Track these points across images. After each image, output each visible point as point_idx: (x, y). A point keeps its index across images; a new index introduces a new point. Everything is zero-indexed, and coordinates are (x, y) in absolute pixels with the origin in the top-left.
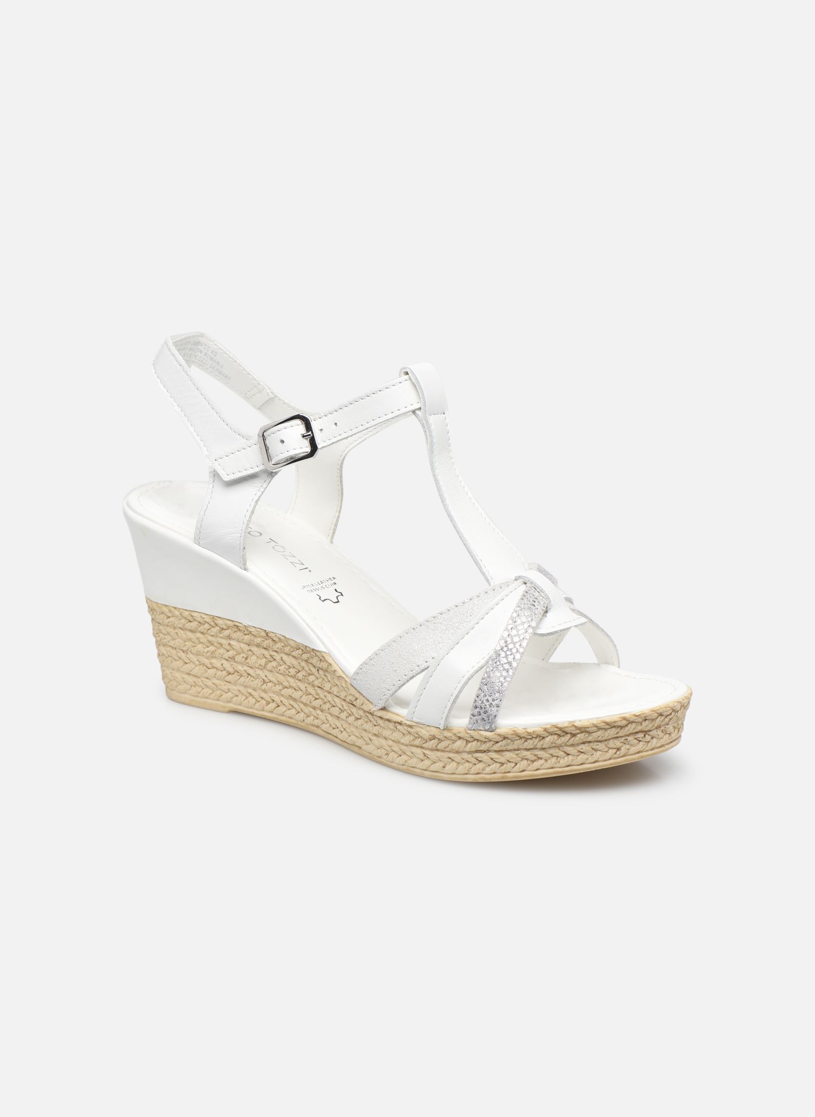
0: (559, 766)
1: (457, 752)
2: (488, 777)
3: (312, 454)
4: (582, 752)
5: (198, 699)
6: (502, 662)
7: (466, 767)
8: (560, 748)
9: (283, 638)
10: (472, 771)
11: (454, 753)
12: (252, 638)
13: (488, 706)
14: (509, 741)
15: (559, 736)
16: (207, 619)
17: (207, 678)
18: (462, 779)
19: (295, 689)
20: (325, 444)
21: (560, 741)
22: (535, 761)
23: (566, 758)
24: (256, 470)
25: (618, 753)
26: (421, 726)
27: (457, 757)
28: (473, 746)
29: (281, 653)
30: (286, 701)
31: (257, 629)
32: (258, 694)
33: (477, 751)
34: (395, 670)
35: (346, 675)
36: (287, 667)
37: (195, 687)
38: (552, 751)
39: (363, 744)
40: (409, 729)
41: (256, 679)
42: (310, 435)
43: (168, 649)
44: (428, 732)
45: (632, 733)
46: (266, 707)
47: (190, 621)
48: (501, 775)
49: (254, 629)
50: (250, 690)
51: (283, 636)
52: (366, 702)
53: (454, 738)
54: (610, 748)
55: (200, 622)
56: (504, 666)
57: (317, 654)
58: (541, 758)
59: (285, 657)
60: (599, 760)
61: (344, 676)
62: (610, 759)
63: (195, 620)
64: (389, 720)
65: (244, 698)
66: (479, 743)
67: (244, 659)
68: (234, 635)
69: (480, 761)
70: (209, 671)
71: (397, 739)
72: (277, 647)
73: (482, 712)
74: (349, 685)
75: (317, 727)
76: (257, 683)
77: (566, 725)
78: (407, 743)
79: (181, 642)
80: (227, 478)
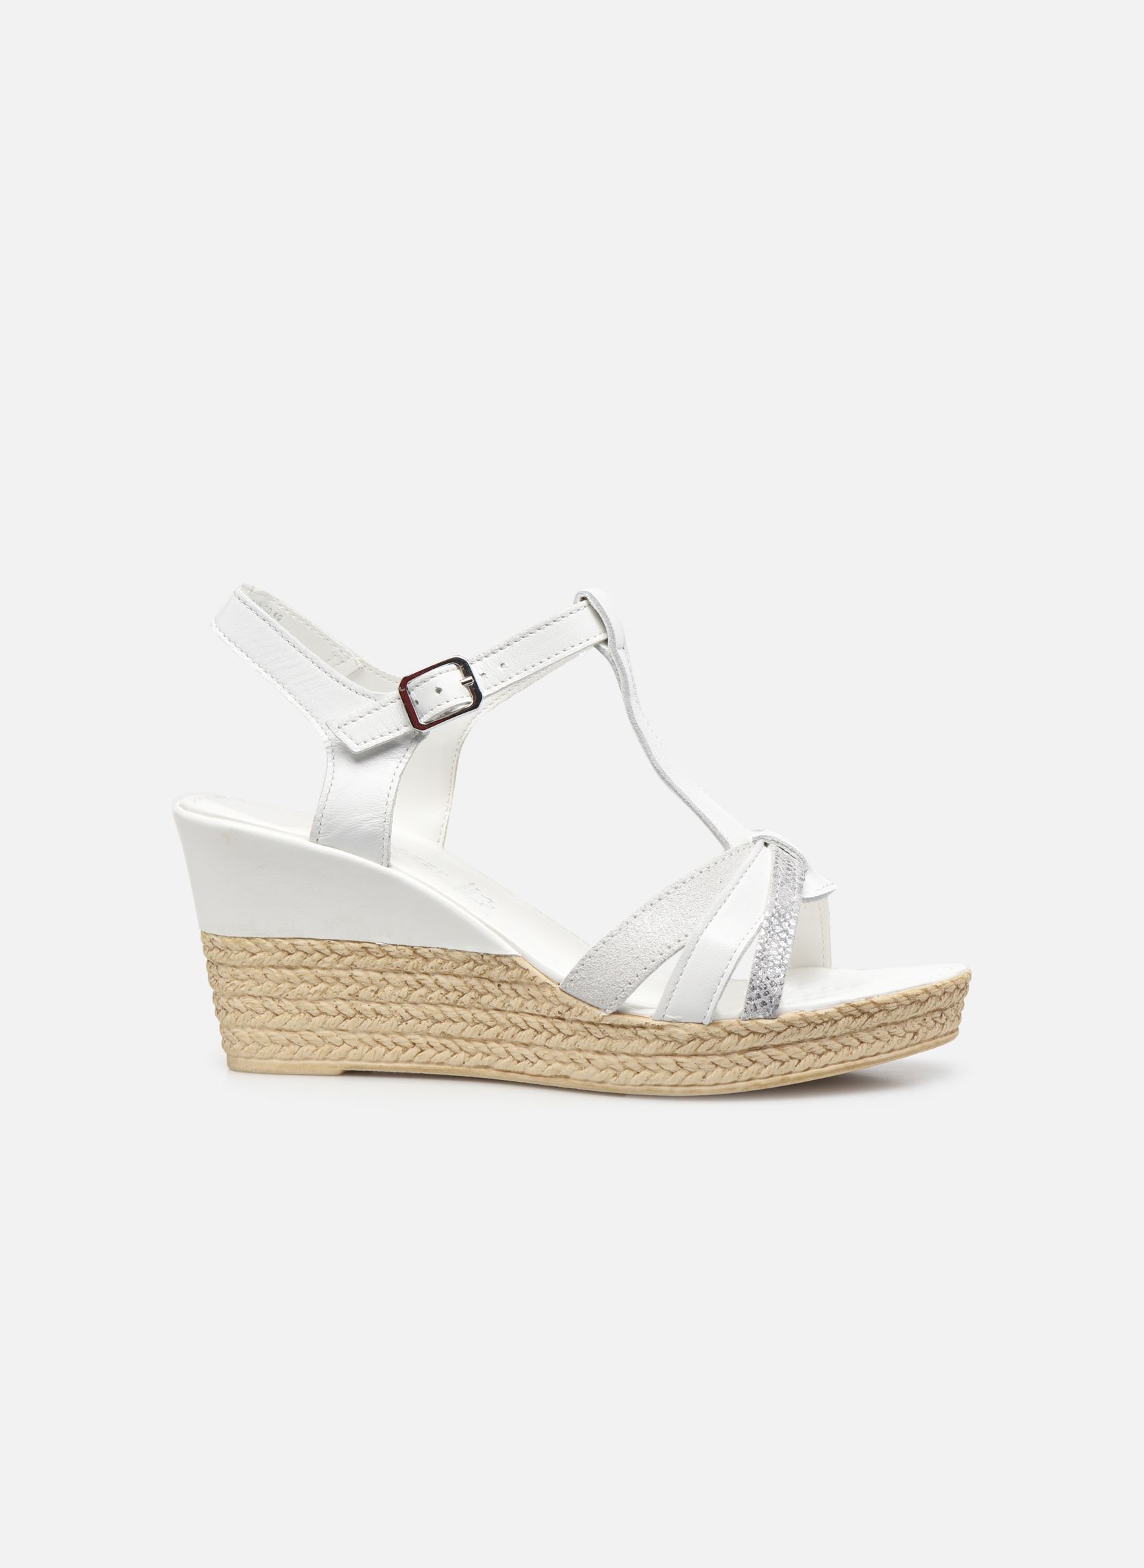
0: (852, 1058)
1: (724, 1054)
2: (763, 1082)
3: (476, 705)
4: (877, 1039)
5: (293, 1062)
6: (776, 931)
7: (735, 1073)
8: (854, 1035)
9: (442, 952)
10: (744, 1077)
11: (720, 1056)
12: (390, 960)
13: (769, 986)
14: (795, 1029)
15: (855, 1017)
16: (319, 946)
17: (309, 1031)
18: (728, 1089)
19: (453, 1021)
20: (489, 692)
21: (856, 1024)
22: (822, 1054)
23: (860, 1047)
24: (398, 734)
25: (915, 1037)
26: (677, 1024)
27: (724, 1061)
28: (750, 1041)
29: (434, 974)
30: (436, 1041)
31: (399, 947)
32: (390, 1039)
33: (751, 1050)
34: (638, 957)
35: (552, 981)
36: (443, 992)
37: (288, 1046)
38: (845, 1040)
39: (574, 1071)
40: (659, 1032)
41: (389, 1018)
42: (471, 681)
43: (248, 999)
44: (686, 1030)
45: (930, 1012)
46: (403, 1055)
47: (289, 954)
48: (780, 1077)
49: (395, 947)
50: (377, 1036)
51: (442, 949)
52: (588, 1007)
53: (723, 1034)
54: (907, 1032)
55: (306, 953)
56: (780, 934)
57: (504, 960)
58: (830, 1050)
59: (441, 979)
60: (895, 1048)
61: (548, 981)
62: (906, 1047)
63: (297, 950)
64: (624, 1027)
65: (367, 1048)
66: (756, 1036)
67: (373, 994)
68: (361, 962)
69: (754, 1062)
70: (313, 1019)
71: (637, 1050)
72: (429, 967)
73: (761, 993)
74: (559, 992)
75: (487, 1067)
76: (394, 1021)
77: (863, 1001)
78: (652, 1052)
79: (271, 985)
80: (357, 749)
